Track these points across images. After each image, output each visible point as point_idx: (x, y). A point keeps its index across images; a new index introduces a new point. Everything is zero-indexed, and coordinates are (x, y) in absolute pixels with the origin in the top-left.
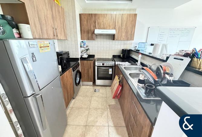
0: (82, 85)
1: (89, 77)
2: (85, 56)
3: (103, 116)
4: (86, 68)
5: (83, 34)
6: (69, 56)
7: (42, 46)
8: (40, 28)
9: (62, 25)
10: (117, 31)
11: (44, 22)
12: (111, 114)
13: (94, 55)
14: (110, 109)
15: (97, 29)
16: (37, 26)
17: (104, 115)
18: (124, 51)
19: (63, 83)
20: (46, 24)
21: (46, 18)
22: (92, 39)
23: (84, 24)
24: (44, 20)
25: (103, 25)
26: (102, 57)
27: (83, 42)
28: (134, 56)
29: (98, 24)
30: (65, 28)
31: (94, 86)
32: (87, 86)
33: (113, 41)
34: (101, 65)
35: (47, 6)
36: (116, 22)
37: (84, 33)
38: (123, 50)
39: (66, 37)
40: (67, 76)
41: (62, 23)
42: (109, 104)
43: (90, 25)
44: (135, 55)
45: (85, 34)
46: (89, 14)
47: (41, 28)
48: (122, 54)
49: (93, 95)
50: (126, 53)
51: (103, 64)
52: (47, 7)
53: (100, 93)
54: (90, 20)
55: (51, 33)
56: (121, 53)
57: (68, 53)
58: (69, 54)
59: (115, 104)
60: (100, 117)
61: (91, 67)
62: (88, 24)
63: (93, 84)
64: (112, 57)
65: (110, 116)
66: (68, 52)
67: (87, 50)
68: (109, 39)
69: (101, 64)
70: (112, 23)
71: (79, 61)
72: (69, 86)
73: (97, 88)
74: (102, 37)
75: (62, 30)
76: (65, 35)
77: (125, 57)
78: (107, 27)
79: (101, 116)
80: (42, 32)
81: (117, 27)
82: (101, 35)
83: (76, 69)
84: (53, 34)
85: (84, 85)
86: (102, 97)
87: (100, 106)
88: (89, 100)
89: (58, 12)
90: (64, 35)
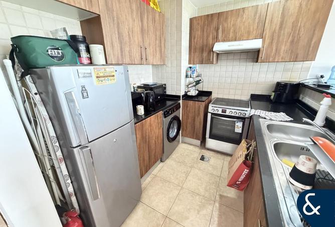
0: (182, 142)
1: (194, 131)
2: (193, 92)
3: (201, 213)
4: (191, 115)
5: (192, 53)
6: (165, 92)
7: (102, 75)
8: (119, 48)
9: (157, 42)
10: (267, 41)
11: (127, 39)
12: (220, 216)
13: (211, 92)
14: (221, 205)
15: (219, 42)
16: (116, 45)
17: (204, 212)
18: (280, 87)
19: (142, 134)
20: (130, 42)
21: (131, 33)
22: (209, 62)
23: (196, 36)
24: (128, 36)
25: (235, 32)
26: (226, 97)
27: (190, 68)
28: (308, 101)
29: (223, 31)
30: (163, 45)
31: (202, 149)
32: (189, 146)
33: (255, 64)
34: (220, 112)
35: (135, 14)
36: (267, 22)
37: (195, 51)
38: (278, 84)
39: (164, 61)
40: (150, 123)
41: (158, 38)
42: (221, 193)
43: (208, 37)
44: (313, 99)
45: (197, 54)
46: (208, 15)
47: (121, 49)
48: (273, 94)
49: (195, 166)
50: (287, 92)
51: (224, 111)
52: (134, 16)
53: (211, 165)
54: (208, 26)
55: (137, 55)
56: (273, 90)
57: (163, 87)
58: (165, 88)
59: (236, 198)
60: (196, 212)
61: (199, 114)
62: (203, 34)
63: (201, 145)
64: (249, 97)
65: (216, 219)
66: (165, 85)
67: (198, 82)
68: (247, 60)
69: (220, 110)
70: (256, 25)
71: (181, 102)
72: (154, 141)
73: (207, 154)
74: (231, 57)
75: (158, 49)
76: (163, 57)
77: (283, 101)
78: (242, 36)
79: (199, 211)
80: (122, 55)
81: (267, 33)
82: (228, 53)
83: (172, 113)
84: (140, 56)
85: (185, 143)
86: (212, 174)
87: (202, 191)
88: (185, 172)
89: (152, 20)
90: (159, 57)
